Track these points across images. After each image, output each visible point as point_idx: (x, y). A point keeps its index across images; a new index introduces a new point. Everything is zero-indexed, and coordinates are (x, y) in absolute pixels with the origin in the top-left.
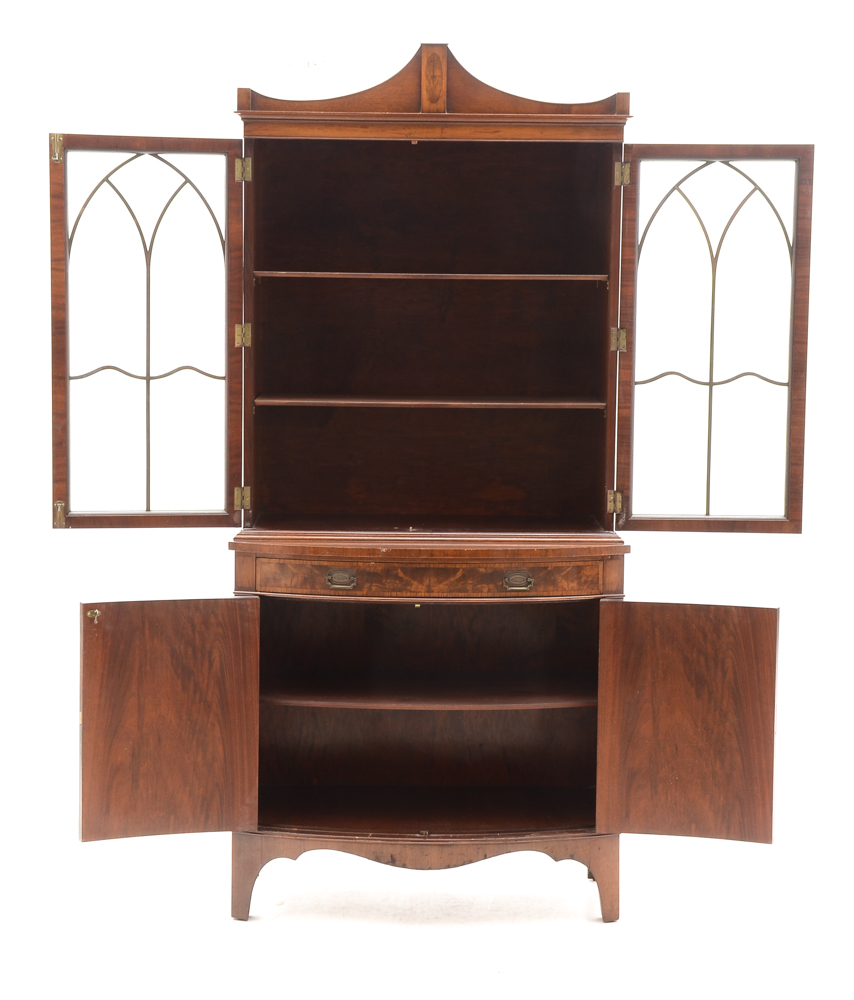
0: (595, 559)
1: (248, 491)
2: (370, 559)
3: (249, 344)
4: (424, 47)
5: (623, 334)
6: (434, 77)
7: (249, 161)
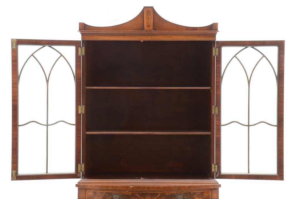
0: (208, 189)
1: (83, 166)
2: (126, 190)
3: (84, 112)
4: (145, 8)
5: (217, 108)
6: (148, 18)
7: (84, 48)
